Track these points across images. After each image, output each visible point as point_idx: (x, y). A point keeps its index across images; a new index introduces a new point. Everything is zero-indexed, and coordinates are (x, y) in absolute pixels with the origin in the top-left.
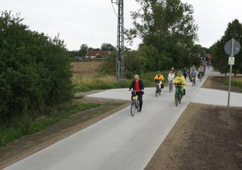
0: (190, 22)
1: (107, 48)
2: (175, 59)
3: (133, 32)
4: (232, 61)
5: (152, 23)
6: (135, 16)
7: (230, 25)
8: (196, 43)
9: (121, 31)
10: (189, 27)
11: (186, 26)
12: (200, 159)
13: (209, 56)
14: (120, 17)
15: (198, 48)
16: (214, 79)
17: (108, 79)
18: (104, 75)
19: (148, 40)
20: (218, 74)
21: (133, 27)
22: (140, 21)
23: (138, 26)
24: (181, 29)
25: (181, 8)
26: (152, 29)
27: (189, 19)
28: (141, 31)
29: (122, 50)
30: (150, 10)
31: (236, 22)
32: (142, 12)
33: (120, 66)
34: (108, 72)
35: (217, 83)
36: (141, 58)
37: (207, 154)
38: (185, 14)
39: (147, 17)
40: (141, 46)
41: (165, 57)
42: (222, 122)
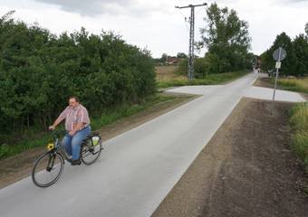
0: (246, 35)
1: (181, 56)
2: (232, 64)
3: (201, 44)
4: (278, 65)
5: (215, 36)
6: (203, 31)
7: (278, 37)
8: (250, 51)
9: (192, 43)
10: (245, 39)
11: (242, 38)
12: (249, 139)
13: (259, 62)
14: (192, 32)
15: (251, 56)
16: (263, 79)
17: (182, 79)
18: (179, 75)
19: (212, 50)
20: (266, 75)
21: (201, 40)
22: (207, 35)
23: (205, 39)
24: (238, 41)
25: (239, 24)
26: (215, 41)
27: (245, 32)
28: (207, 42)
29: (192, 57)
30: (214, 27)
31: (284, 34)
32: (208, 28)
33: (191, 69)
34: (182, 74)
35: (265, 83)
36: (207, 63)
37: (254, 135)
38: (242, 29)
39: (212, 32)
40: (207, 54)
41: (225, 62)
42: (267, 112)
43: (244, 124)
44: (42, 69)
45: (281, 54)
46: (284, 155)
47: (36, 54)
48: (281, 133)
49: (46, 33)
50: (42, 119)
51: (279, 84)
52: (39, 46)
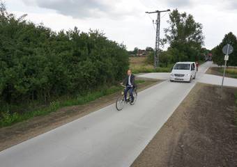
0: (200, 34)
1: (149, 50)
2: (189, 57)
3: (165, 40)
4: (227, 58)
5: (176, 35)
6: (166, 31)
7: (226, 36)
8: (203, 47)
9: (158, 40)
10: (199, 37)
11: (197, 36)
13: (211, 55)
14: (158, 32)
15: (204, 50)
16: (213, 69)
17: (149, 67)
18: (147, 64)
19: (173, 45)
20: (216, 66)
21: (165, 37)
22: (169, 34)
23: (168, 37)
24: (194, 38)
25: (195, 26)
26: (176, 38)
27: (200, 32)
28: (170, 39)
29: (158, 51)
30: (175, 27)
31: (231, 33)
32: (171, 29)
33: (156, 60)
34: (149, 63)
35: (215, 71)
36: (169, 55)
37: (207, 112)
38: (197, 29)
39: (173, 32)
40: (169, 48)
41: (183, 55)
42: (217, 95)
43: (198, 103)
44: (44, 57)
45: (229, 49)
46: (231, 129)
47: (41, 46)
48: (228, 112)
49: (49, 30)
50: (43, 95)
51: (227, 72)
52: (43, 41)
